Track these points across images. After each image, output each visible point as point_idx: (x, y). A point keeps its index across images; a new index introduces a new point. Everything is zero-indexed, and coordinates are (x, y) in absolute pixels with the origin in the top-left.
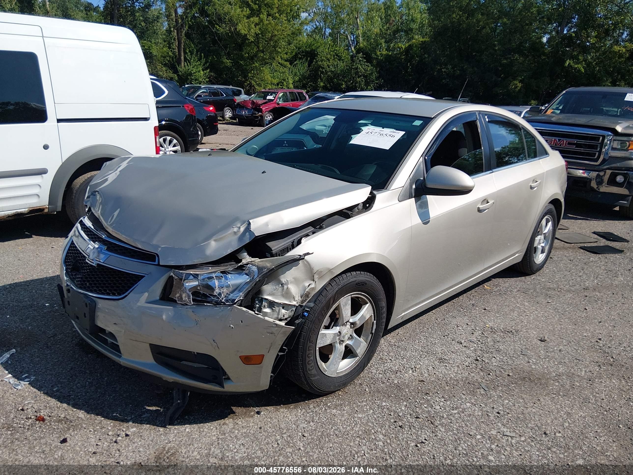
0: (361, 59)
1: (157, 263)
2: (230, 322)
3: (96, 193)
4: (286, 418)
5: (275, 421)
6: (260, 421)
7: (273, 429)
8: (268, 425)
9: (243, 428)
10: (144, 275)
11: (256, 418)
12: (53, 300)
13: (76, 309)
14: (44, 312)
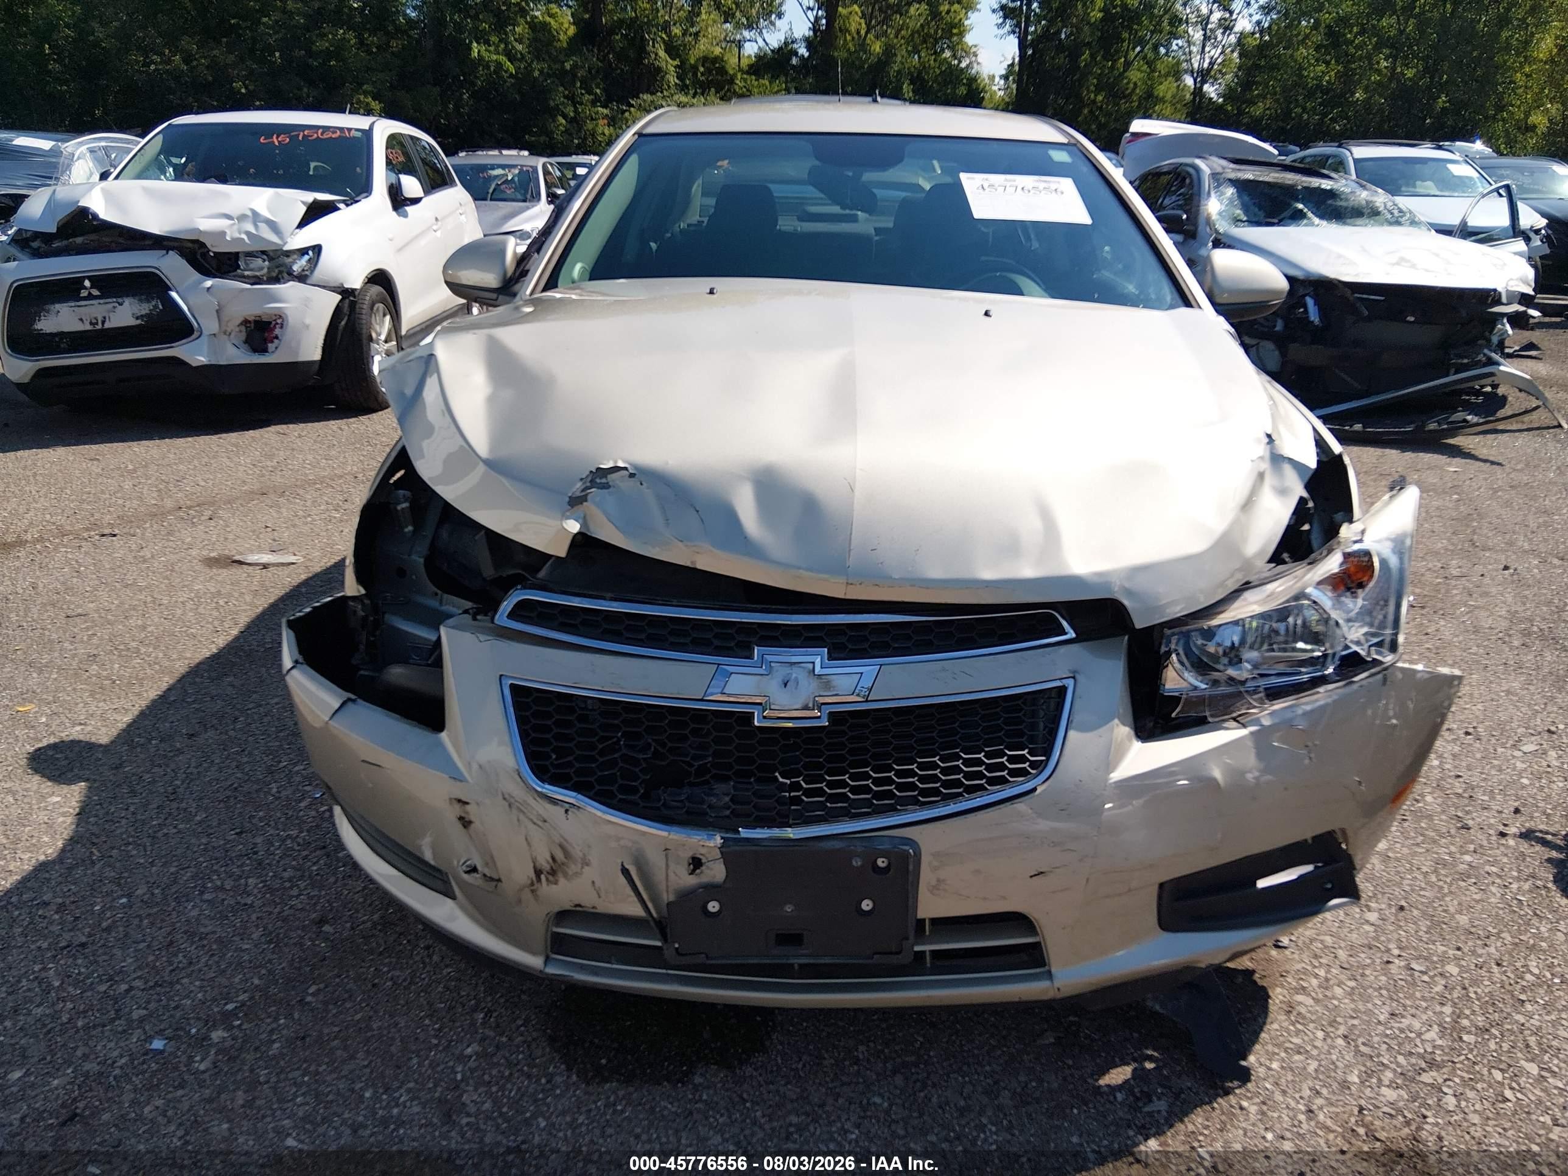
1: (1072, 634)
2: (1391, 713)
3: (612, 477)
4: (1329, 923)
5: (1328, 940)
6: (1316, 957)
7: (1363, 955)
8: (1342, 954)
9: (1326, 988)
10: (1058, 684)
11: (1296, 956)
12: (142, 1020)
13: (789, 908)
14: (204, 1072)
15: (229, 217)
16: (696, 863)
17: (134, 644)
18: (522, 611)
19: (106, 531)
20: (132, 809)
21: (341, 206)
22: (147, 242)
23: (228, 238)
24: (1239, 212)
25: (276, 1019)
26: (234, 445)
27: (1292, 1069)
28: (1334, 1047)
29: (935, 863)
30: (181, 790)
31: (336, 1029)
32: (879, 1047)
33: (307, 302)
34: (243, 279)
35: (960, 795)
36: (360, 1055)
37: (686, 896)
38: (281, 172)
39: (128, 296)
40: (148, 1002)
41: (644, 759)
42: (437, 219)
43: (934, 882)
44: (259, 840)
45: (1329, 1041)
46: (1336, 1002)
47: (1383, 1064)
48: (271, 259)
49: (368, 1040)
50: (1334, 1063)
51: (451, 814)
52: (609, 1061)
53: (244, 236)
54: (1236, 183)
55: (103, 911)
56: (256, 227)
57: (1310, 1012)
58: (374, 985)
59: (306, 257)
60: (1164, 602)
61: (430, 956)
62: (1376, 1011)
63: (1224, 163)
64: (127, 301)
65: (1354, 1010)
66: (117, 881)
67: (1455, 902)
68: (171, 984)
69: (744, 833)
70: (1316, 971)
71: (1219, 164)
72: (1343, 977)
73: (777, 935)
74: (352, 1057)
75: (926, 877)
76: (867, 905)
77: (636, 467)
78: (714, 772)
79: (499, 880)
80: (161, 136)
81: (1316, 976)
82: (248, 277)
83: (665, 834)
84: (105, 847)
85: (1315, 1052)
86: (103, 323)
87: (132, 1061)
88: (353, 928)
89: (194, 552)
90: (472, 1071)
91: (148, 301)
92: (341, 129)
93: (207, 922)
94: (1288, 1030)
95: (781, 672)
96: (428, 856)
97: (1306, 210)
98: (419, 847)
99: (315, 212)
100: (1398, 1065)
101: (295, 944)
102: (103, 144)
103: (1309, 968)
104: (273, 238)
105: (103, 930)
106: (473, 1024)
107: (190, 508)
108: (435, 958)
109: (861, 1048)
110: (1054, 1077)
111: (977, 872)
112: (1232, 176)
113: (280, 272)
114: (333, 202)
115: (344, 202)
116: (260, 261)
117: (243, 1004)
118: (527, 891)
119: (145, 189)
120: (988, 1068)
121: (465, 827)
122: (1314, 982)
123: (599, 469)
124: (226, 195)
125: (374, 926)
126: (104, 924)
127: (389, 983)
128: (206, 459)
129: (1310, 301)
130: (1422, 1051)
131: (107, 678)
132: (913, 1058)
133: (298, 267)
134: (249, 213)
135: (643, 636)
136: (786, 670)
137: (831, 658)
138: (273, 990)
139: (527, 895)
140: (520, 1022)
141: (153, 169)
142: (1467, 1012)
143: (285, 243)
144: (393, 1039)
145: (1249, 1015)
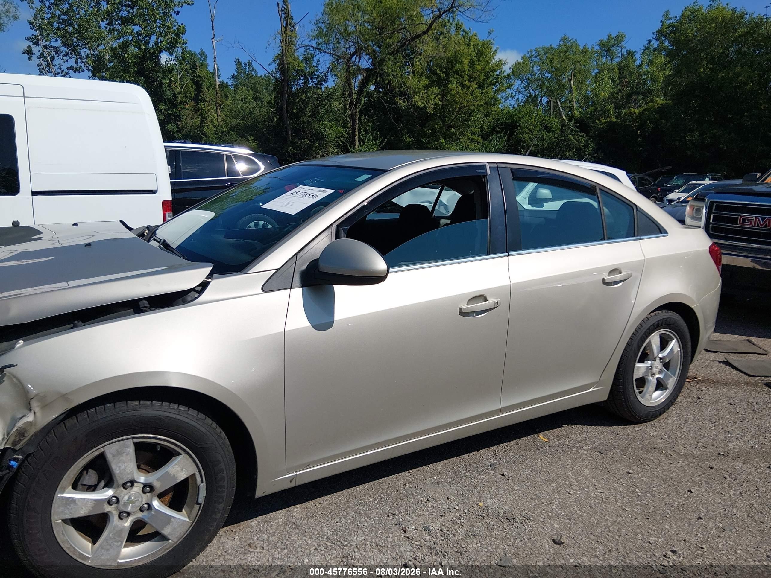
0: (573, 128)
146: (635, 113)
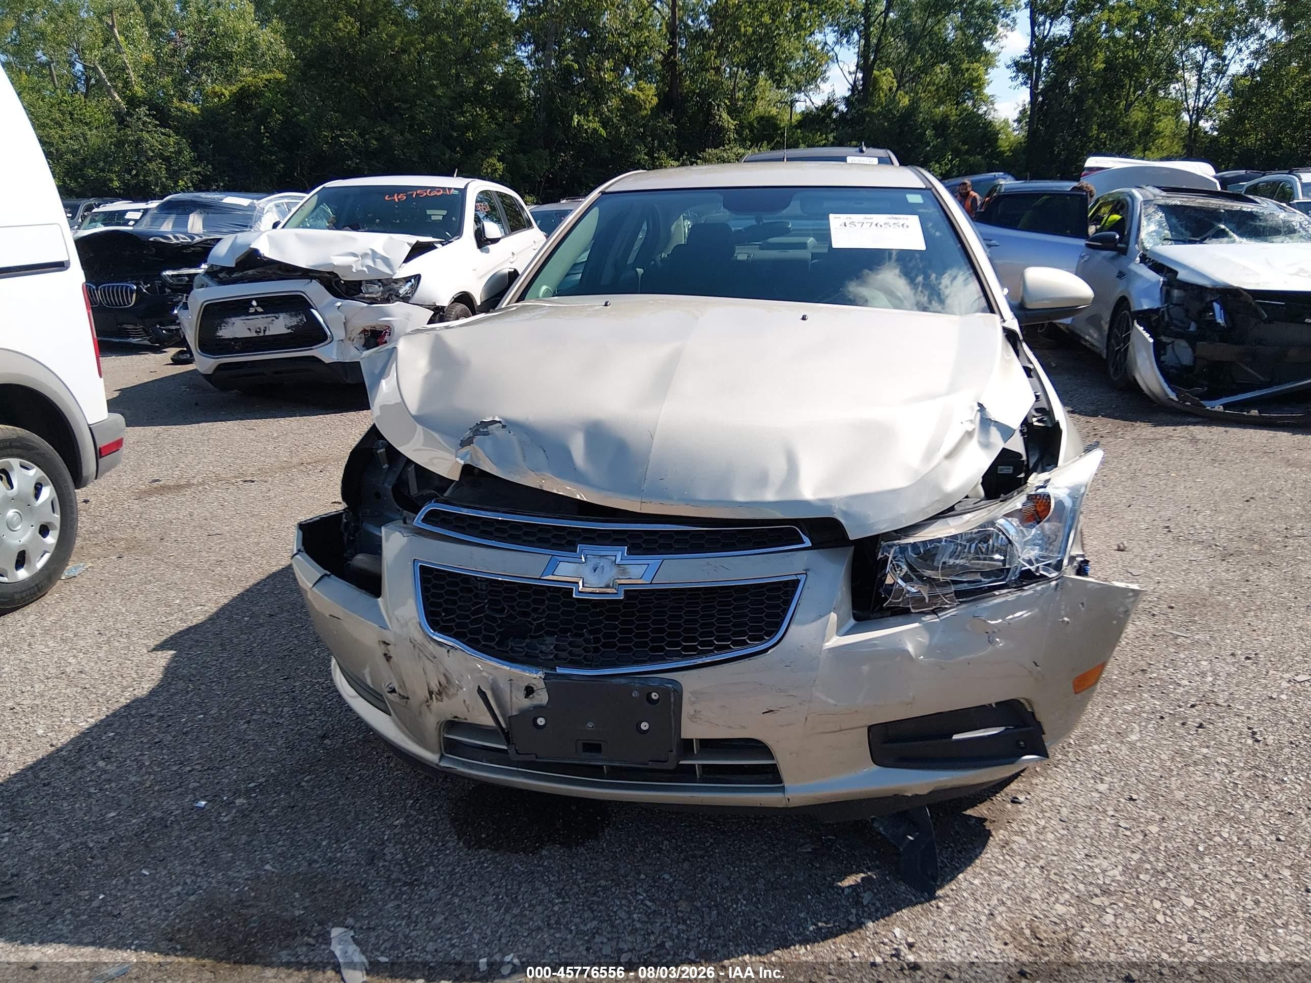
0: (145, 119)
1: (808, 543)
2: (1063, 613)
3: (491, 427)
4: (1064, 789)
5: (1058, 800)
6: (1042, 811)
7: (1082, 813)
8: (1065, 811)
9: (1041, 834)
10: (794, 578)
11: (1026, 810)
12: (194, 789)
13: (590, 725)
14: (226, 822)
15: (355, 255)
16: (529, 691)
17: (248, 554)
18: (431, 518)
19: (248, 479)
20: (221, 660)
21: (439, 245)
22: (298, 274)
23: (354, 270)
24: (1166, 232)
25: (279, 795)
26: (351, 421)
27: (989, 886)
28: (1029, 874)
29: (693, 699)
30: (255, 650)
31: (316, 803)
32: (679, 844)
33: (408, 317)
34: (363, 299)
35: (712, 651)
36: (326, 820)
37: (524, 713)
38: (398, 221)
39: (282, 312)
40: (201, 779)
41: (501, 618)
42: (513, 254)
43: (692, 713)
44: (297, 684)
45: (1028, 869)
46: (1044, 844)
47: (1065, 889)
48: (384, 285)
49: (334, 811)
50: (1024, 884)
51: (380, 650)
52: (488, 836)
53: (365, 269)
54: (1164, 208)
55: (186, 723)
56: (374, 262)
57: (1020, 848)
58: (347, 778)
59: (410, 284)
60: (872, 521)
61: (388, 763)
62: (1076, 853)
63: (1157, 191)
64: (282, 316)
65: (1057, 850)
66: (199, 705)
67: (1179, 782)
68: (218, 769)
69: (559, 671)
70: (1038, 821)
71: (1152, 192)
72: (1058, 827)
73: (584, 744)
74: (321, 820)
75: (687, 709)
76: (644, 726)
77: (506, 420)
78: (547, 629)
79: (408, 698)
80: (316, 196)
81: (1037, 824)
82: (368, 298)
83: (508, 668)
84: (198, 683)
85: (1013, 875)
86: (265, 331)
87: (183, 812)
88: (343, 742)
89: (304, 494)
90: (395, 835)
91: (296, 316)
92: (444, 189)
93: (251, 733)
94: (997, 860)
95: (593, 561)
96: (369, 682)
97: (1227, 230)
98: (364, 675)
99: (418, 250)
100: (1077, 890)
101: (303, 750)
102: (286, 200)
103: (1033, 818)
104: (387, 270)
105: (184, 734)
106: (404, 807)
107: (308, 464)
108: (392, 765)
109: (666, 842)
110: (802, 874)
111: (723, 707)
112: (1162, 202)
113: (390, 295)
114: (432, 243)
115: (441, 243)
116: (376, 286)
117: (261, 784)
118: (424, 705)
119: (297, 235)
120: (755, 864)
121: (388, 660)
122: (1033, 828)
123: (482, 422)
124: (354, 239)
125: (357, 742)
126: (185, 730)
127: (357, 778)
128: (329, 430)
129: (1216, 306)
130: (1101, 882)
131: (226, 576)
132: (702, 852)
133: (404, 289)
134: (370, 252)
135: (506, 535)
136: (597, 560)
137: (629, 553)
138: (282, 777)
139: (424, 707)
140: (435, 808)
141: (310, 220)
142: (1152, 859)
143: (395, 274)
144: (350, 811)
145: (970, 846)
146: (223, 94)
